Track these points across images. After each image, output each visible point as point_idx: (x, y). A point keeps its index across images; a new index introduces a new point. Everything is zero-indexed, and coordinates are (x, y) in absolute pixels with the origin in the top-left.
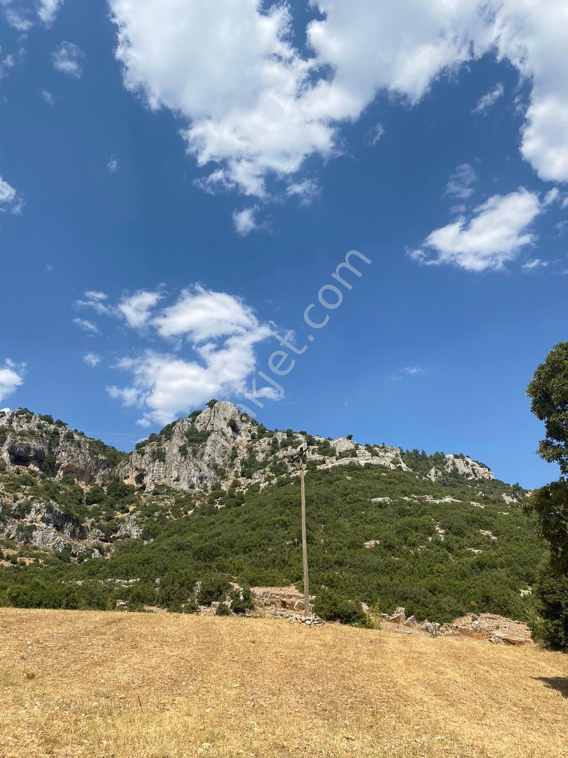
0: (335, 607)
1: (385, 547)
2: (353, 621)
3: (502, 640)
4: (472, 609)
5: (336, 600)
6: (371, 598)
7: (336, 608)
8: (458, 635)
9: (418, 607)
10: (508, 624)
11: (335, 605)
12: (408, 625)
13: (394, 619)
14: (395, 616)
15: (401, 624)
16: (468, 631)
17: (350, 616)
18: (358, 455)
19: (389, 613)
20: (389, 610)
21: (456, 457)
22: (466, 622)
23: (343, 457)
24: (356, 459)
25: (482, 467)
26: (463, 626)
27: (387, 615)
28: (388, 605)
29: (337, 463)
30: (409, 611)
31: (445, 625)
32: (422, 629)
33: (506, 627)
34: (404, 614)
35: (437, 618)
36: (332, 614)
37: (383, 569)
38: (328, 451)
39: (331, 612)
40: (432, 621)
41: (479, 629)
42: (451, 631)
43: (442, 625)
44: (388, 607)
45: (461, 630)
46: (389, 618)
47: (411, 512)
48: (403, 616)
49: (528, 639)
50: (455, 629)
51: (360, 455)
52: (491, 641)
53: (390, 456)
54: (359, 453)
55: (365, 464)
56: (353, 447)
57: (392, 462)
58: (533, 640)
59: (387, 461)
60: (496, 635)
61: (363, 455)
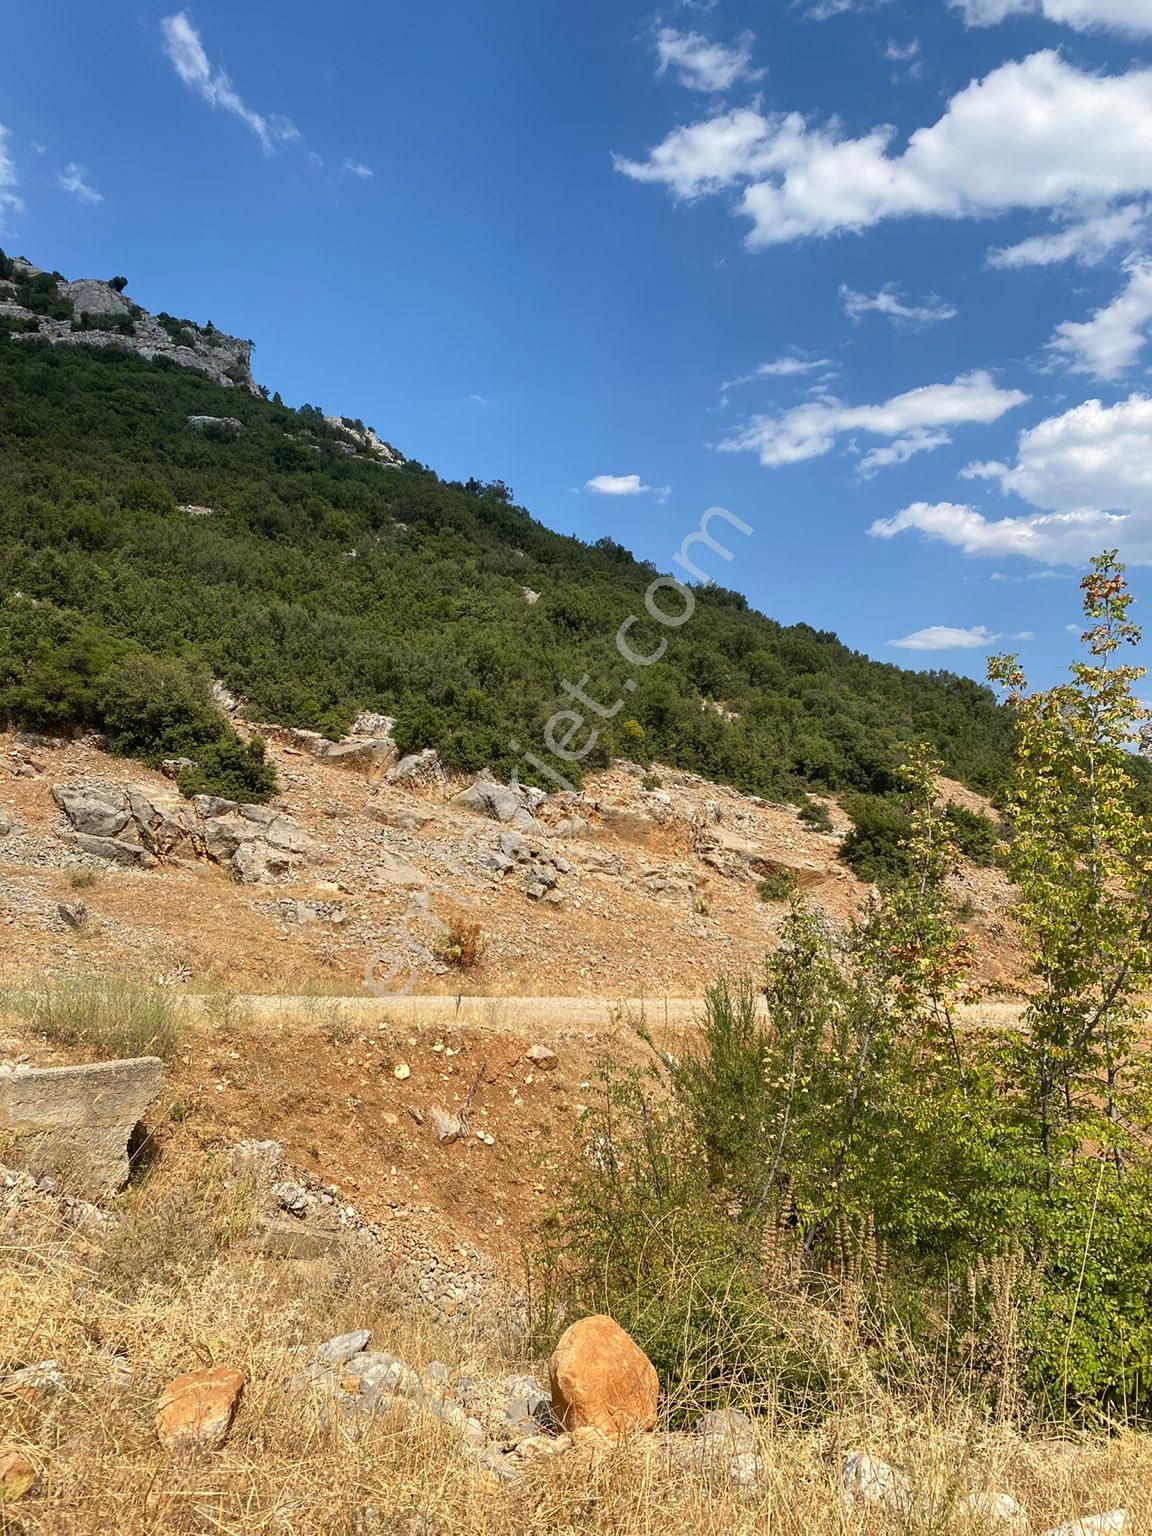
0: (79, 678)
2: (170, 747)
3: (748, 864)
4: (630, 747)
5: (87, 646)
6: (247, 663)
7: (86, 685)
8: (601, 836)
9: (454, 722)
10: (739, 808)
11: (79, 667)
12: (406, 783)
13: (350, 754)
14: (352, 743)
15: (377, 778)
16: (637, 823)
17: (155, 725)
18: (138, 332)
19: (330, 730)
20: (330, 717)
22: (626, 791)
23: (94, 328)
24: (130, 341)
26: (618, 803)
27: (316, 735)
28: (322, 700)
29: (74, 338)
30: (414, 730)
31: (559, 795)
32: (462, 804)
33: (739, 819)
34: (392, 741)
36: (63, 706)
38: (50, 304)
39: (58, 697)
40: (511, 777)
41: (670, 819)
42: (579, 822)
43: (550, 794)
44: (325, 709)
45: (611, 820)
46: (326, 748)
48: (387, 748)
49: (836, 867)
50: (591, 815)
51: (143, 333)
52: (710, 863)
53: (223, 356)
54: (142, 330)
55: (155, 358)
56: (125, 310)
57: (227, 373)
58: (854, 870)
59: (214, 365)
60: (726, 844)
61: (152, 336)
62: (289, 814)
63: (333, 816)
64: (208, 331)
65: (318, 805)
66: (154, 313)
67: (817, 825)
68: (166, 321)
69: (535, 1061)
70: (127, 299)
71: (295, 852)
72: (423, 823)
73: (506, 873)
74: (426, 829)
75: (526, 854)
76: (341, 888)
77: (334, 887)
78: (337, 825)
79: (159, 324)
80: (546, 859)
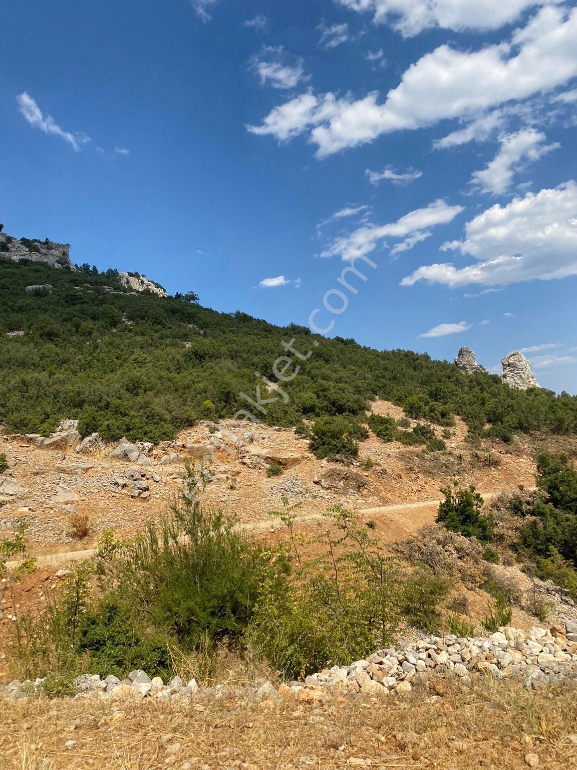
1: (42, 336)
3: (263, 460)
4: (206, 414)
8: (185, 460)
9: (107, 417)
10: (265, 434)
12: (85, 452)
13: (56, 442)
14: (57, 436)
15: (70, 452)
16: (204, 450)
18: (11, 249)
19: (45, 432)
20: (45, 426)
21: (131, 275)
22: (200, 436)
24: (7, 254)
25: (157, 288)
26: (196, 442)
27: (38, 435)
28: (42, 417)
30: (87, 424)
31: (162, 444)
32: (114, 457)
33: (263, 439)
34: (77, 432)
35: (146, 434)
37: (35, 362)
40: (136, 439)
41: (222, 445)
42: (173, 455)
43: (156, 444)
44: (43, 422)
45: (191, 451)
46: (42, 441)
47: (85, 299)
48: (75, 436)
49: (307, 454)
50: (181, 450)
51: (13, 249)
52: (244, 463)
53: (55, 253)
54: (13, 247)
55: (20, 260)
56: (4, 240)
57: (58, 262)
58: (315, 454)
59: (51, 258)
60: (253, 453)
61: (18, 250)
62: (13, 477)
63: (37, 474)
64: (47, 242)
65: (30, 470)
66: (19, 239)
67: (303, 435)
68: (25, 241)
69: (59, 577)
70: (5, 234)
71: (11, 495)
72: (87, 470)
73: (123, 487)
74: (88, 473)
75: (137, 476)
76: (30, 509)
77: (26, 509)
78: (38, 479)
79: (21, 244)
80: (149, 477)
